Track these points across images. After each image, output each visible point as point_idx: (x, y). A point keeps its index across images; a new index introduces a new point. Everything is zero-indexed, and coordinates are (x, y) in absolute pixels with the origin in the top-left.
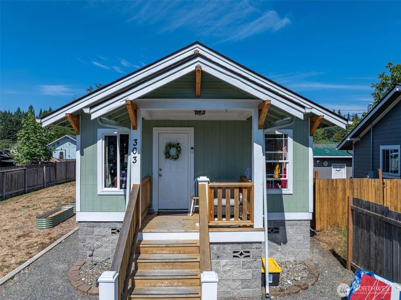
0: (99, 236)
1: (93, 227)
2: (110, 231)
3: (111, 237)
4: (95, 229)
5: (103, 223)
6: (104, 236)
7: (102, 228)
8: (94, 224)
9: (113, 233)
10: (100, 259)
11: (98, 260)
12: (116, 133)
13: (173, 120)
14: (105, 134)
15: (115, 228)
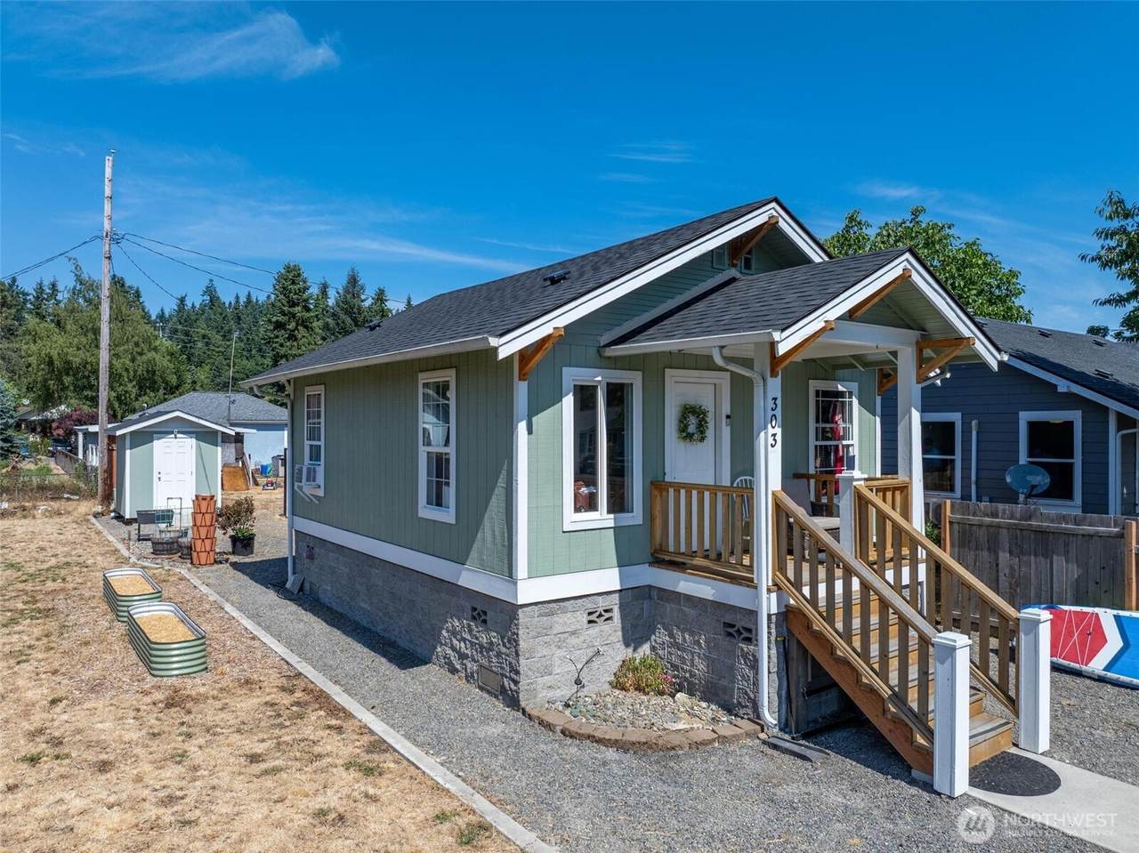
0: (563, 635)
1: (551, 614)
2: (585, 618)
3: (588, 632)
4: (556, 618)
5: (572, 601)
6: (573, 633)
7: (569, 615)
8: (554, 605)
9: (590, 622)
10: (563, 693)
11: (562, 696)
12: (599, 378)
13: (697, 355)
14: (576, 380)
15: (594, 610)
